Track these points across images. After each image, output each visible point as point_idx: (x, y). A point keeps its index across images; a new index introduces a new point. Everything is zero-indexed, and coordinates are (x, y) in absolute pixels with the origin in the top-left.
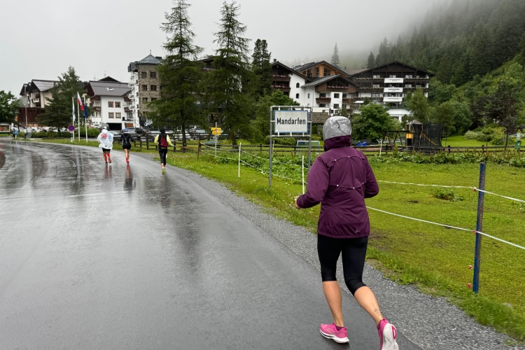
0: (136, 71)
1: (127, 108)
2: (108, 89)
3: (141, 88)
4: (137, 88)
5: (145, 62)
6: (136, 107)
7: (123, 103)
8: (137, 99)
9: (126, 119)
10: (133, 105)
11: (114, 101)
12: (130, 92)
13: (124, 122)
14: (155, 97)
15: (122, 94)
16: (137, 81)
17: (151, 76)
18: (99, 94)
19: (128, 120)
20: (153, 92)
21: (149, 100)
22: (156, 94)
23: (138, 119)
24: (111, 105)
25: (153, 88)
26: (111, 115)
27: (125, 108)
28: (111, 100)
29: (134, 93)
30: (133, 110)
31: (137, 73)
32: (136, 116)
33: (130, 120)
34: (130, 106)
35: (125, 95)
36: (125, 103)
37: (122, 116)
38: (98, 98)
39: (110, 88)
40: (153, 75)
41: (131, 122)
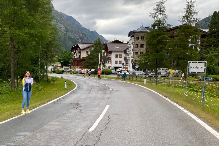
0: (133, 36)
1: (126, 58)
2: (116, 47)
3: (135, 47)
4: (132, 46)
5: (138, 31)
6: (131, 57)
7: (124, 55)
8: (132, 53)
9: (124, 64)
10: (129, 56)
11: (119, 54)
12: (128, 48)
13: (123, 66)
14: (143, 51)
15: (123, 50)
16: (133, 42)
17: (141, 39)
18: (111, 50)
19: (125, 65)
20: (141, 48)
21: (139, 54)
22: (143, 50)
23: (131, 64)
24: (117, 56)
25: (142, 46)
26: (116, 62)
27: (124, 58)
28: (117, 54)
29: (131, 49)
30: (129, 59)
31: (133, 37)
32: (130, 63)
33: (126, 65)
34: (128, 57)
35: (125, 50)
36: (125, 55)
37: (122, 63)
38: (111, 53)
39: (117, 46)
40: (142, 38)
41: (127, 66)
